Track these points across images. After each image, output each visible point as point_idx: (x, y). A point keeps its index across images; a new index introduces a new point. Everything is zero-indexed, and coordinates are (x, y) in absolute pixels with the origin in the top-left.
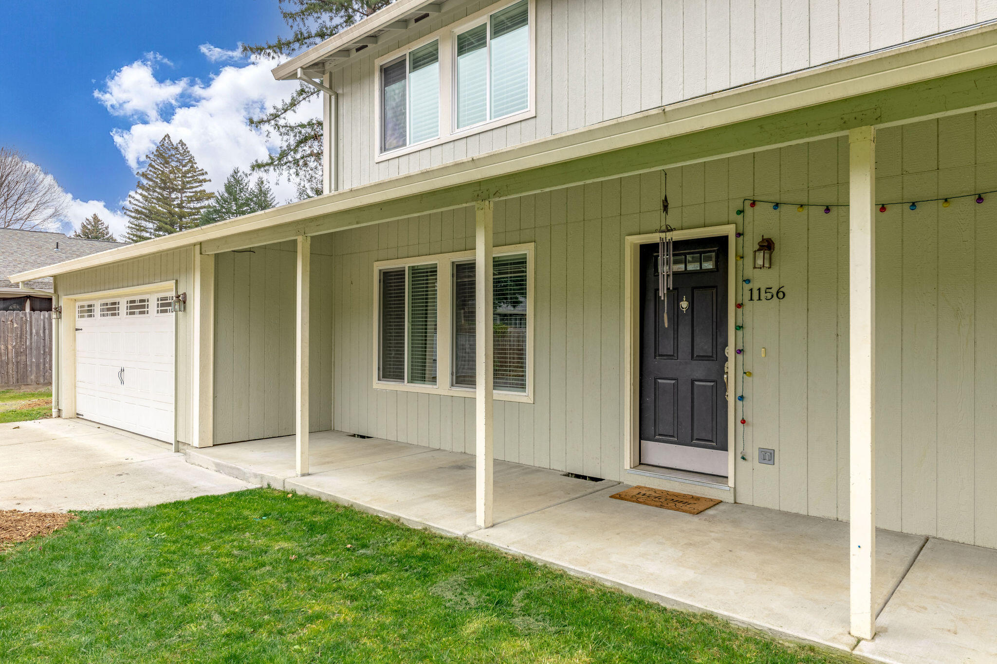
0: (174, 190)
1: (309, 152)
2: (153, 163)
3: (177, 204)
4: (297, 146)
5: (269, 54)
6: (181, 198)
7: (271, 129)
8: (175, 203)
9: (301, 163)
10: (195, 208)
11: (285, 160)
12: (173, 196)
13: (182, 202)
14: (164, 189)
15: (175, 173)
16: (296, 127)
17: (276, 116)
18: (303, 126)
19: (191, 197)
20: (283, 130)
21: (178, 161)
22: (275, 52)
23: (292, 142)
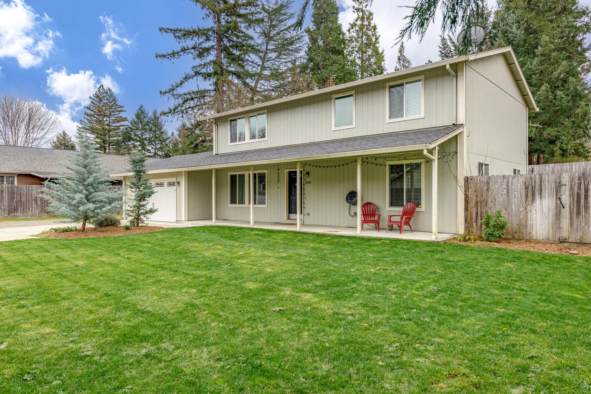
0: (105, 116)
1: (188, 106)
2: (94, 101)
3: (107, 124)
4: (183, 104)
5: (168, 58)
6: (109, 120)
7: (170, 96)
8: (106, 123)
9: (185, 111)
10: (116, 126)
11: (177, 110)
12: (105, 119)
13: (110, 123)
14: (99, 115)
15: (106, 107)
16: (182, 95)
17: (173, 90)
18: (186, 94)
19: (114, 120)
20: (176, 97)
21: (108, 99)
22: (171, 57)
23: (181, 102)
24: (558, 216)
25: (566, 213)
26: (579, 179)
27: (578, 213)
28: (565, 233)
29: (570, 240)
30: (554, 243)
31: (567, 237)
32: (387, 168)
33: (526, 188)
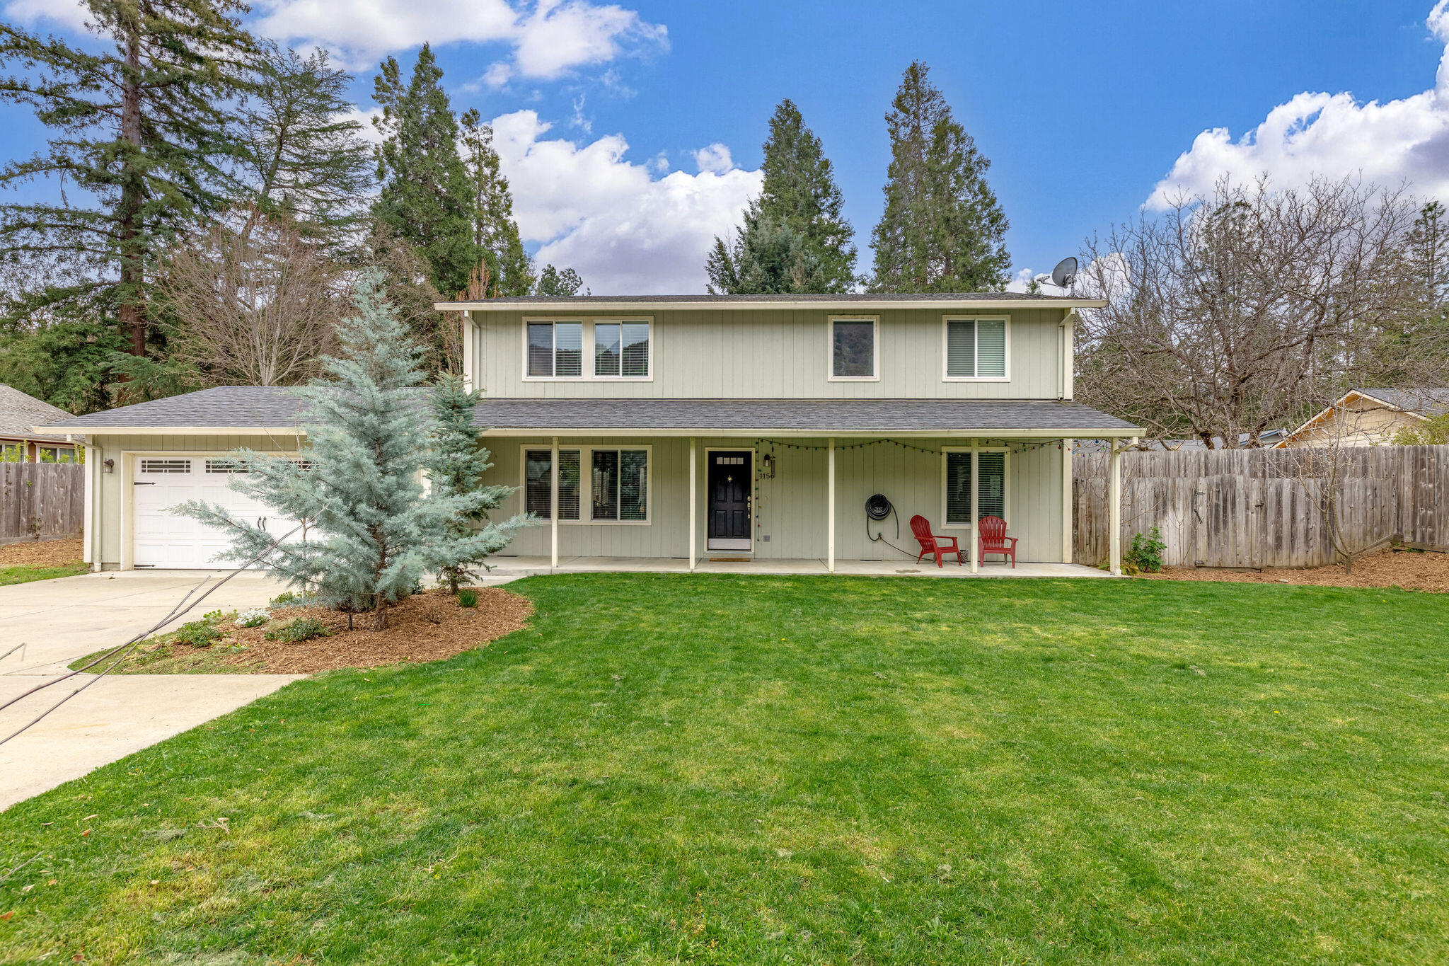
24: (1193, 535)
25: (1203, 529)
26: (1218, 486)
27: (1217, 529)
28: (1202, 556)
29: (1208, 564)
30: (1190, 568)
31: (1204, 560)
32: (944, 458)
33: (1156, 496)
